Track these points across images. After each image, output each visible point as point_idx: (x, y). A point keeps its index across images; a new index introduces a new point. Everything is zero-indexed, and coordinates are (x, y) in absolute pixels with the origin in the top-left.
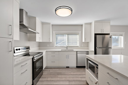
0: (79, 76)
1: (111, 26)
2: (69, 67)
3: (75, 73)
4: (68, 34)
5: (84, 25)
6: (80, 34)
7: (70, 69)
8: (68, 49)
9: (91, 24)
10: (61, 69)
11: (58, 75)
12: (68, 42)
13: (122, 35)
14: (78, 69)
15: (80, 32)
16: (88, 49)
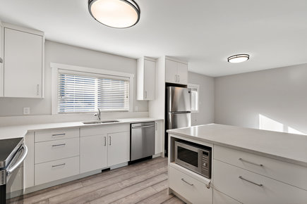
0: (147, 185)
1: (190, 73)
2: (109, 169)
3: (134, 181)
4: (101, 78)
5: (143, 59)
6: (132, 80)
7: (117, 174)
8: (102, 120)
9: (156, 60)
10: (90, 182)
11: (89, 201)
12: (101, 101)
13: (196, 90)
14: (135, 168)
15: (132, 76)
16: (148, 117)
